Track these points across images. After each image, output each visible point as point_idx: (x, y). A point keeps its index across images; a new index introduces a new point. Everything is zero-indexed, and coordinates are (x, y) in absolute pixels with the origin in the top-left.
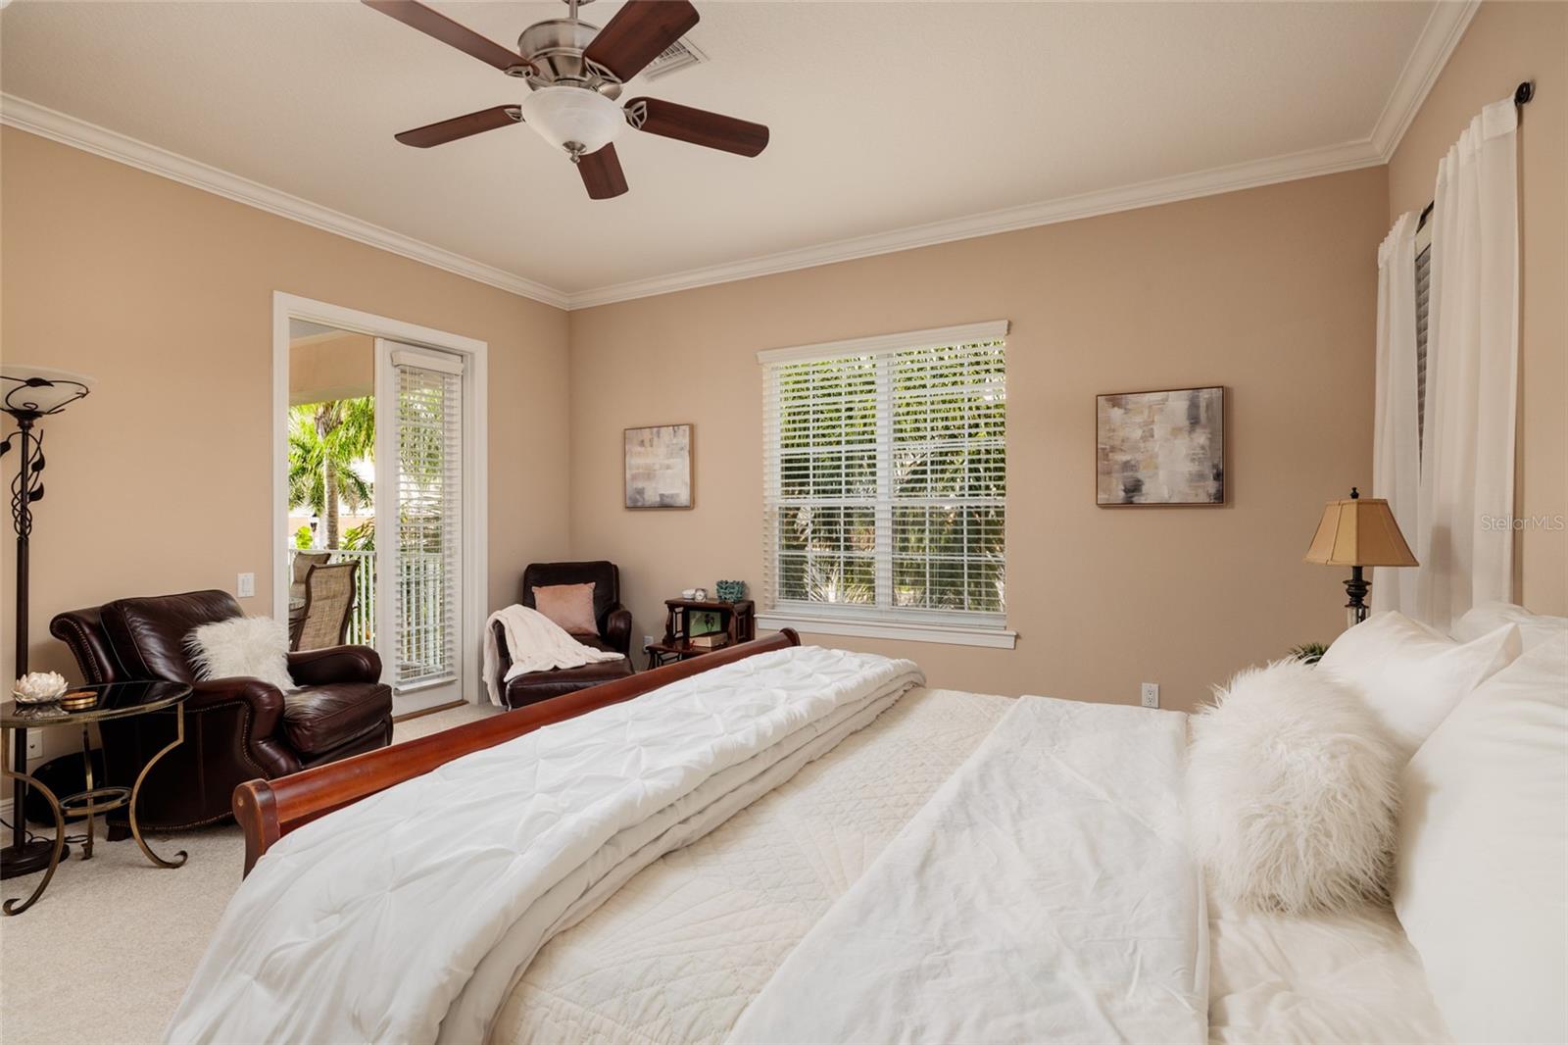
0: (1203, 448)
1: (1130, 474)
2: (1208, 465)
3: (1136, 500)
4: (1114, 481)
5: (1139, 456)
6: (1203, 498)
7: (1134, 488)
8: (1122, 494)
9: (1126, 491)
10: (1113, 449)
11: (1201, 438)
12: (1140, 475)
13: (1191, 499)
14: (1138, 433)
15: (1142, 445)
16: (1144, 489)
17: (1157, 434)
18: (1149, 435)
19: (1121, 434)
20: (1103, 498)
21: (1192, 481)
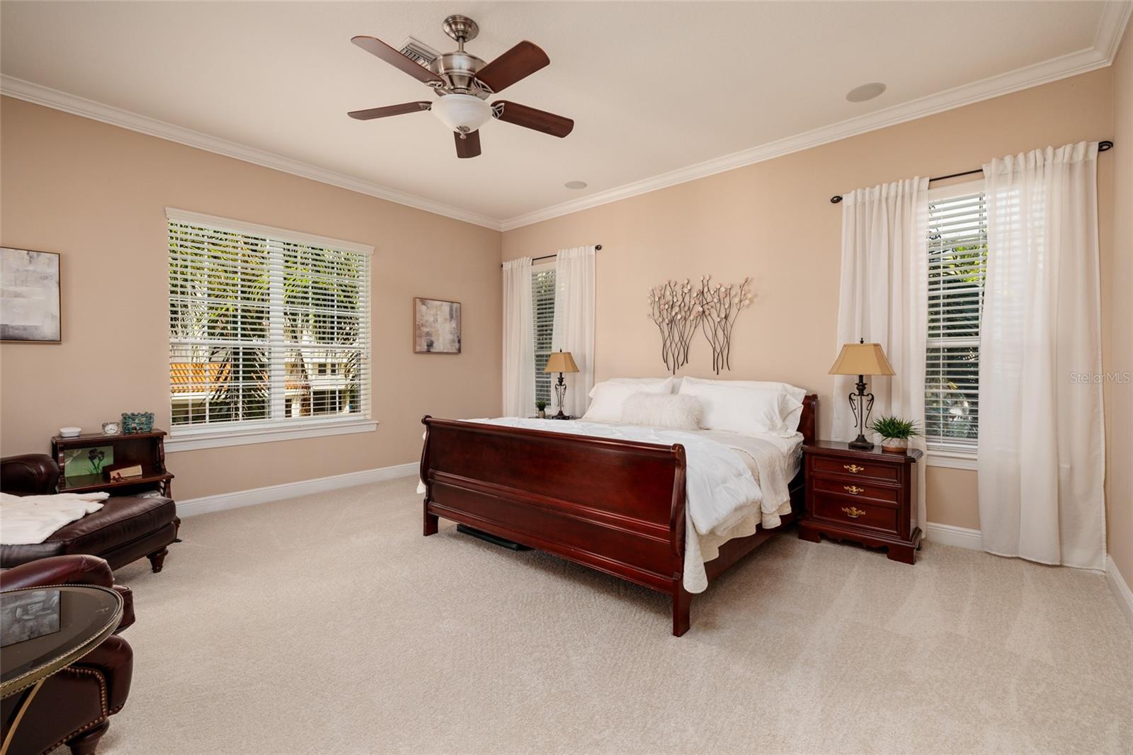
0: (454, 328)
1: (428, 338)
2: (456, 336)
3: (431, 350)
4: (423, 341)
5: (433, 330)
6: (454, 351)
7: (430, 345)
8: (426, 347)
9: (428, 346)
10: (422, 325)
11: (454, 324)
12: (433, 339)
13: (451, 351)
14: (431, 319)
15: (433, 324)
16: (435, 345)
17: (439, 320)
18: (435, 321)
19: (426, 318)
20: (418, 349)
21: (450, 343)
